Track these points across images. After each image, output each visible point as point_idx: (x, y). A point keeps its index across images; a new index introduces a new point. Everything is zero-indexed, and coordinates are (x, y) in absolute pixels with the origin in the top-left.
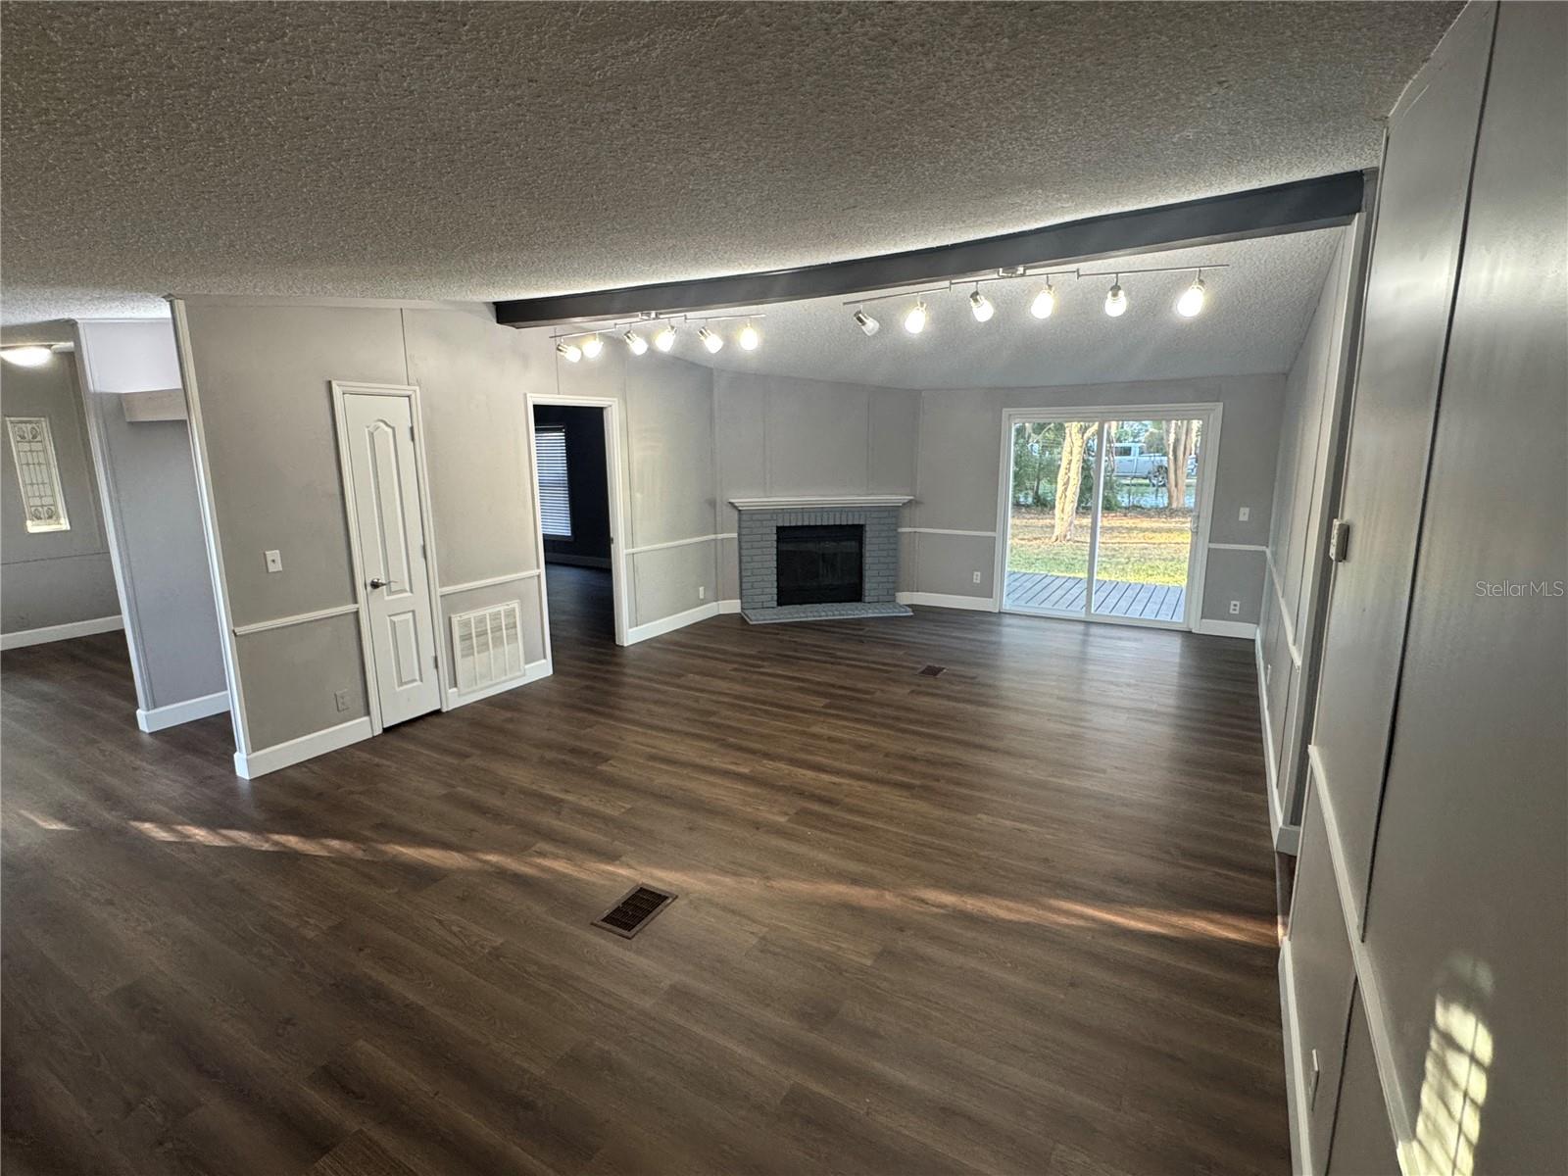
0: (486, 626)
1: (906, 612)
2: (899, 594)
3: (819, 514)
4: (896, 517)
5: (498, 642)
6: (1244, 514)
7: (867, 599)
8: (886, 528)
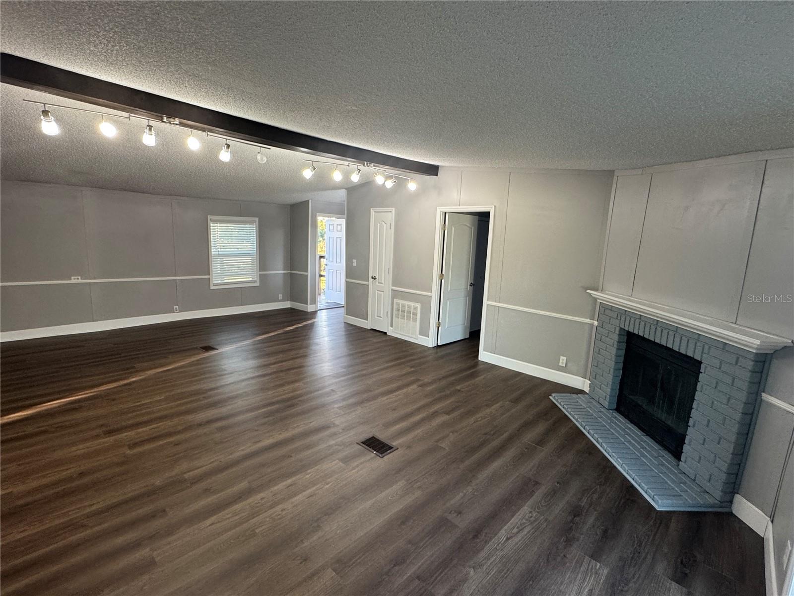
0: (405, 309)
5: (409, 318)
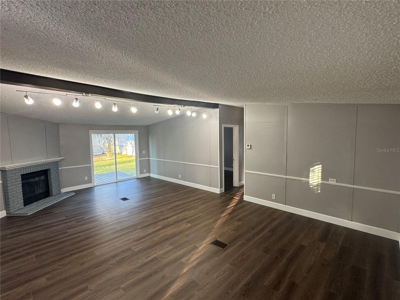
1: (73, 194)
2: (62, 190)
3: (36, 167)
4: (58, 165)
6: (144, 152)
7: (54, 194)
8: (56, 169)
